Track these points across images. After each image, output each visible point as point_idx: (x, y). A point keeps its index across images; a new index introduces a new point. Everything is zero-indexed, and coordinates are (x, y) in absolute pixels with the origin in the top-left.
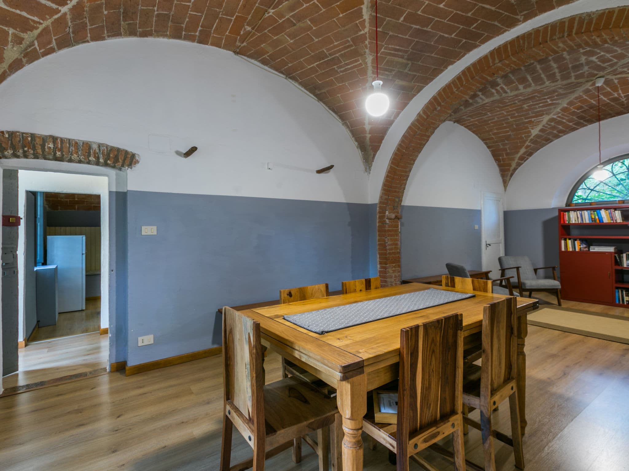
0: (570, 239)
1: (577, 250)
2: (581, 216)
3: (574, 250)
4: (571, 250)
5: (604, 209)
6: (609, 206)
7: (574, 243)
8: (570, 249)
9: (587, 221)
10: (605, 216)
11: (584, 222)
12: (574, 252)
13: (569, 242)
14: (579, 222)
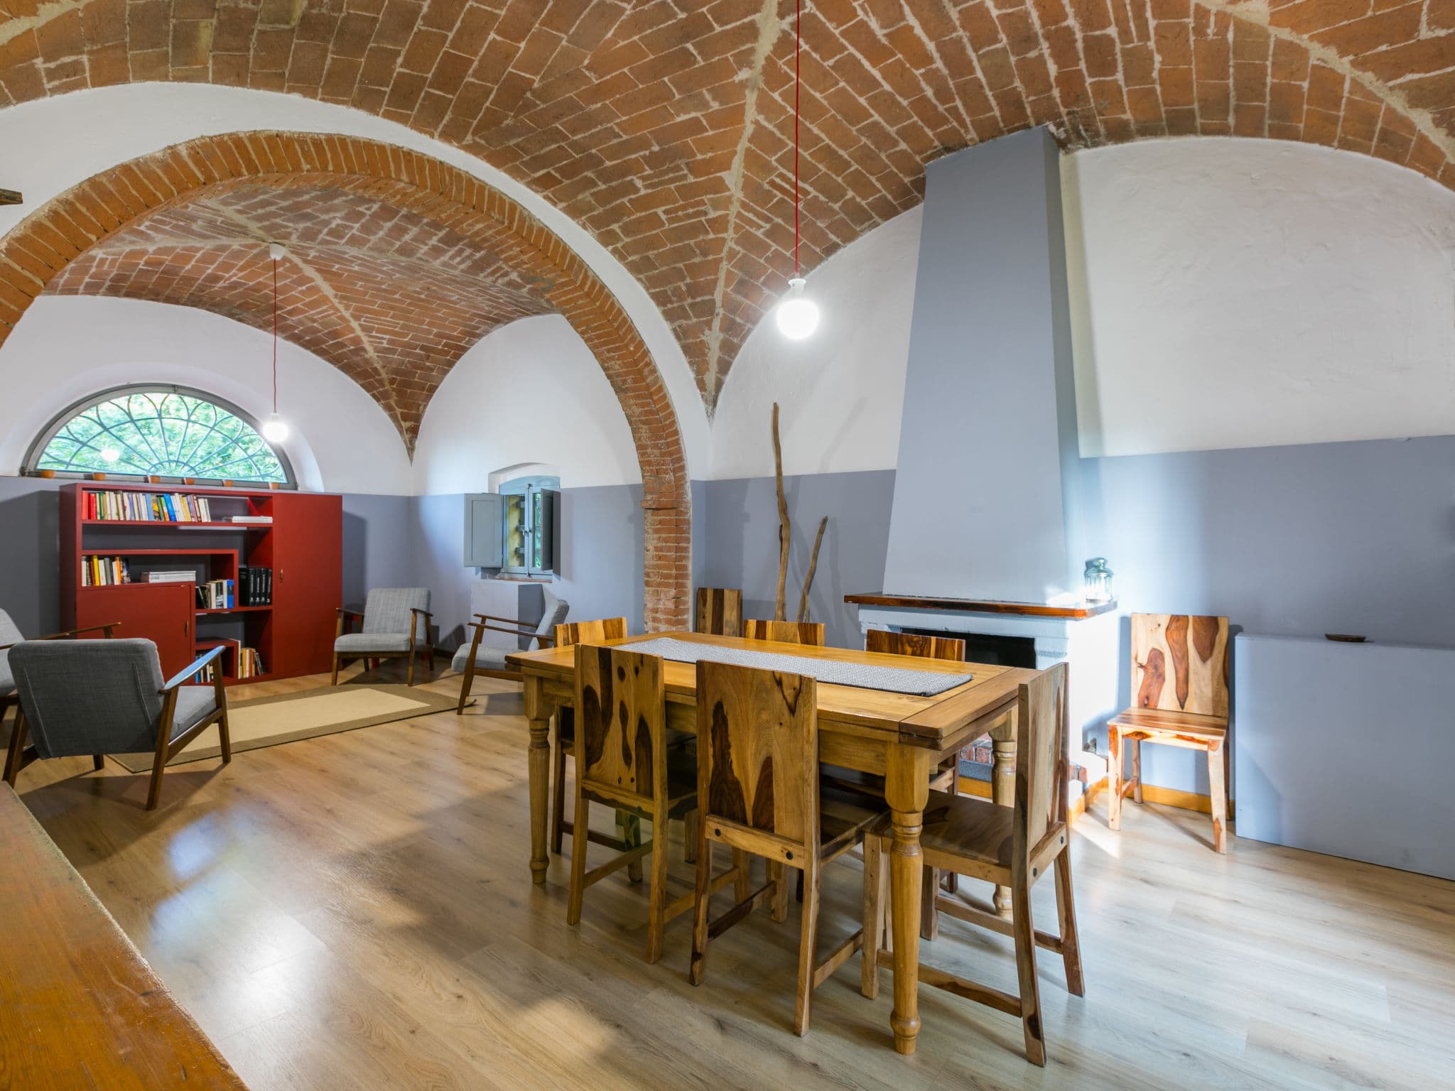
0: (100, 558)
1: (117, 582)
2: (132, 504)
3: (110, 582)
4: (103, 583)
5: (180, 493)
6: (191, 489)
7: (111, 565)
8: (101, 581)
9: (145, 518)
10: (181, 510)
11: (137, 519)
12: (110, 587)
13: (100, 565)
14: (128, 519)
